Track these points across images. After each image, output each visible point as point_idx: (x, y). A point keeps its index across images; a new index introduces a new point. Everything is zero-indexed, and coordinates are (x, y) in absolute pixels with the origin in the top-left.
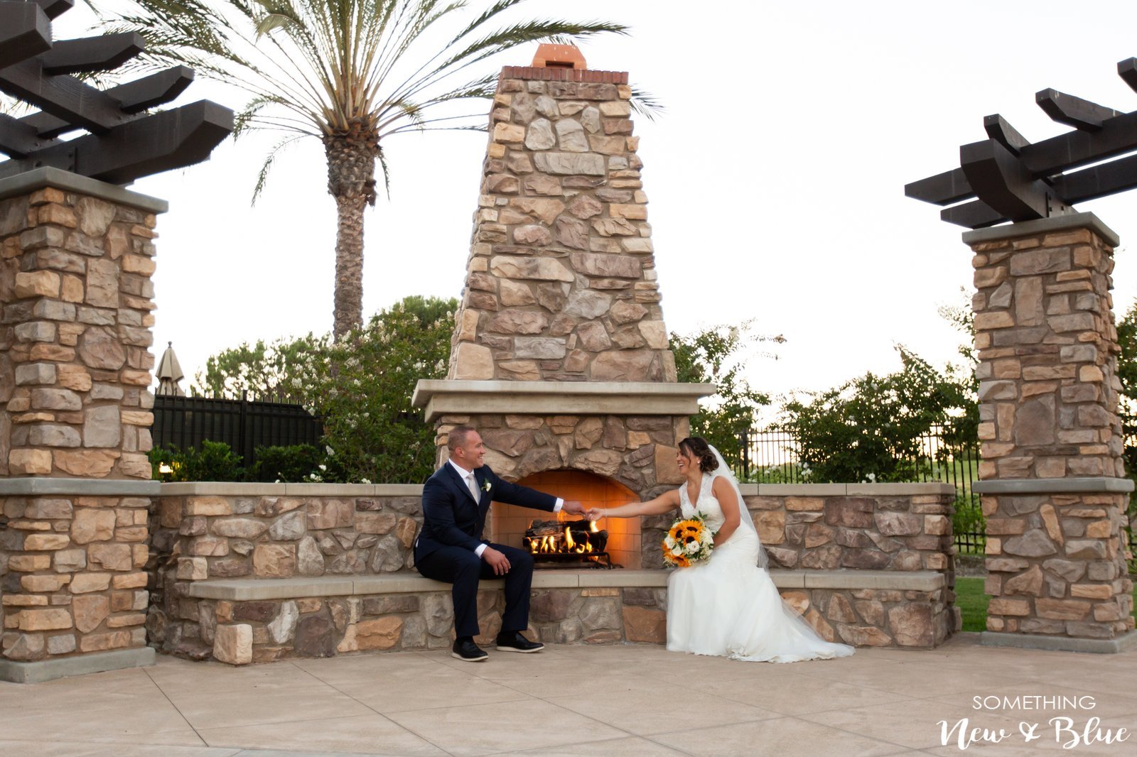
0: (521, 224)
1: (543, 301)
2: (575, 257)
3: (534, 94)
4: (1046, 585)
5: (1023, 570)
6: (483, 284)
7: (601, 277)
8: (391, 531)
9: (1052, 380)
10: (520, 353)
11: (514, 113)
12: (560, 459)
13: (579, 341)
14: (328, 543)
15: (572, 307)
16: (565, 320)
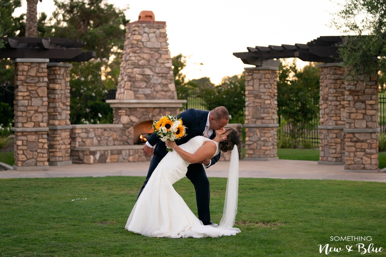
0: (140, 60)
1: (146, 80)
2: (153, 69)
3: (144, 27)
4: (257, 147)
5: (253, 144)
6: (132, 76)
7: (159, 73)
8: (111, 136)
9: (260, 103)
10: (140, 93)
11: (139, 32)
12: (149, 118)
13: (154, 90)
14: (99, 139)
15: (152, 81)
16: (151, 84)
